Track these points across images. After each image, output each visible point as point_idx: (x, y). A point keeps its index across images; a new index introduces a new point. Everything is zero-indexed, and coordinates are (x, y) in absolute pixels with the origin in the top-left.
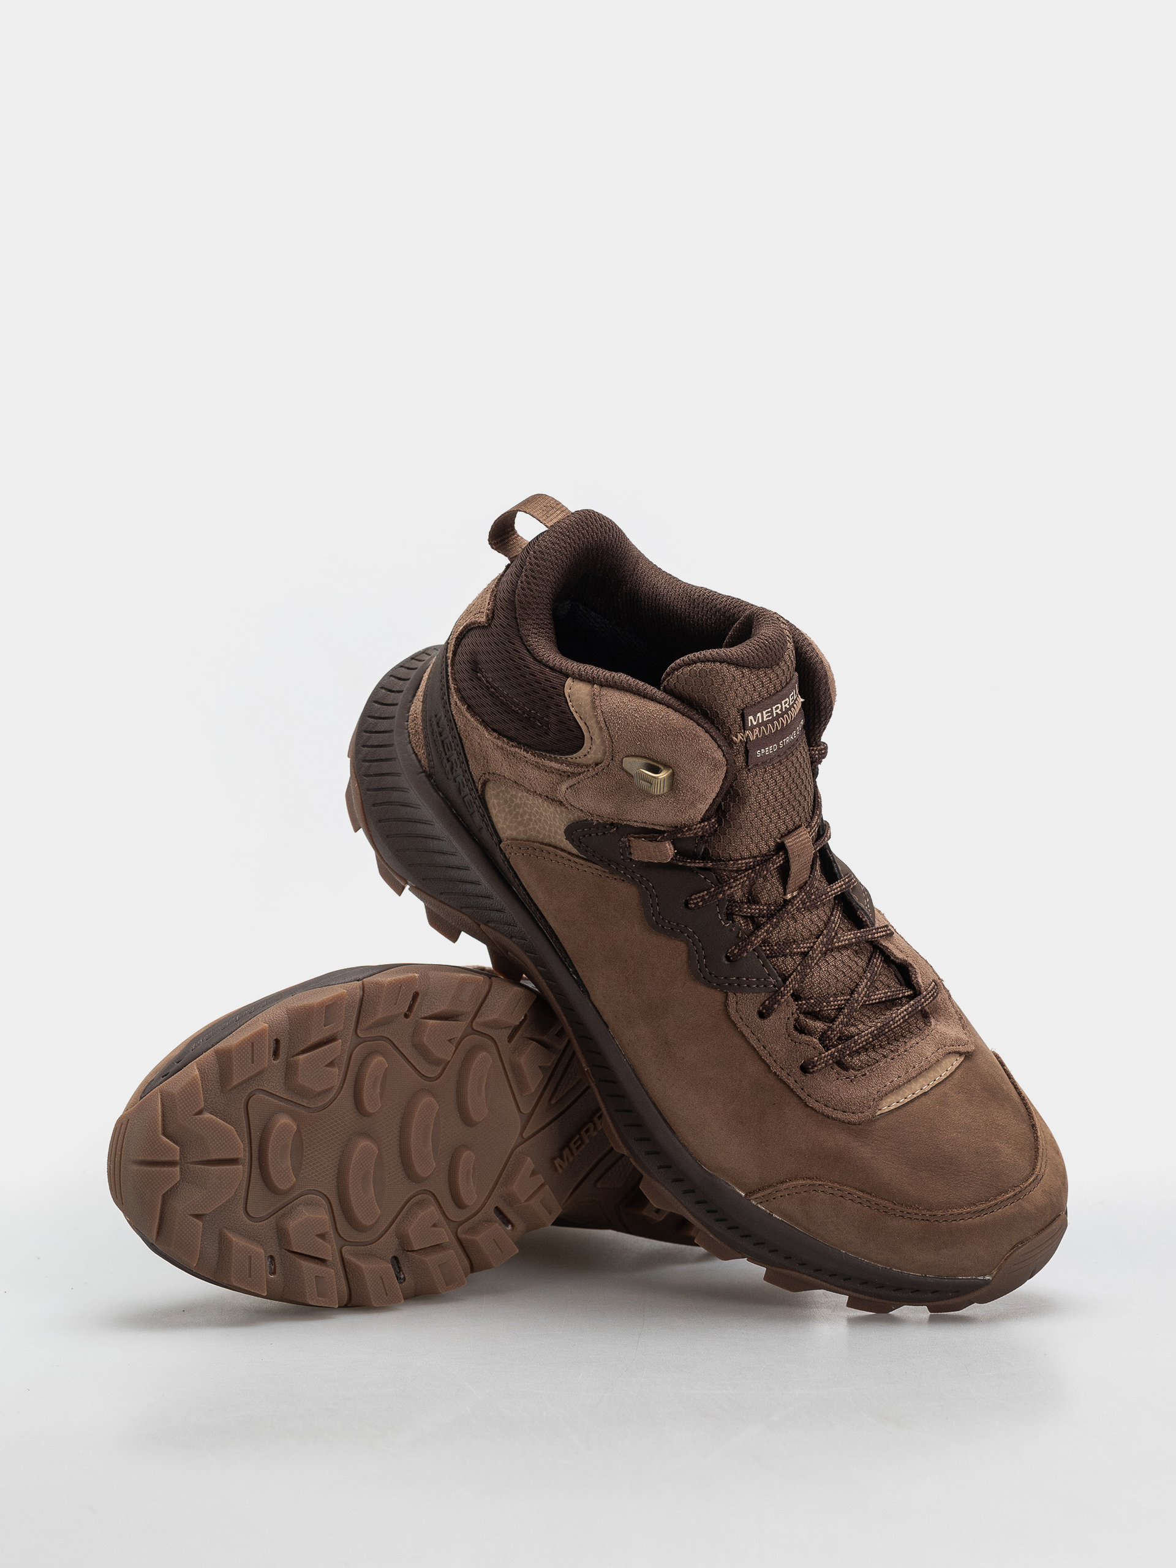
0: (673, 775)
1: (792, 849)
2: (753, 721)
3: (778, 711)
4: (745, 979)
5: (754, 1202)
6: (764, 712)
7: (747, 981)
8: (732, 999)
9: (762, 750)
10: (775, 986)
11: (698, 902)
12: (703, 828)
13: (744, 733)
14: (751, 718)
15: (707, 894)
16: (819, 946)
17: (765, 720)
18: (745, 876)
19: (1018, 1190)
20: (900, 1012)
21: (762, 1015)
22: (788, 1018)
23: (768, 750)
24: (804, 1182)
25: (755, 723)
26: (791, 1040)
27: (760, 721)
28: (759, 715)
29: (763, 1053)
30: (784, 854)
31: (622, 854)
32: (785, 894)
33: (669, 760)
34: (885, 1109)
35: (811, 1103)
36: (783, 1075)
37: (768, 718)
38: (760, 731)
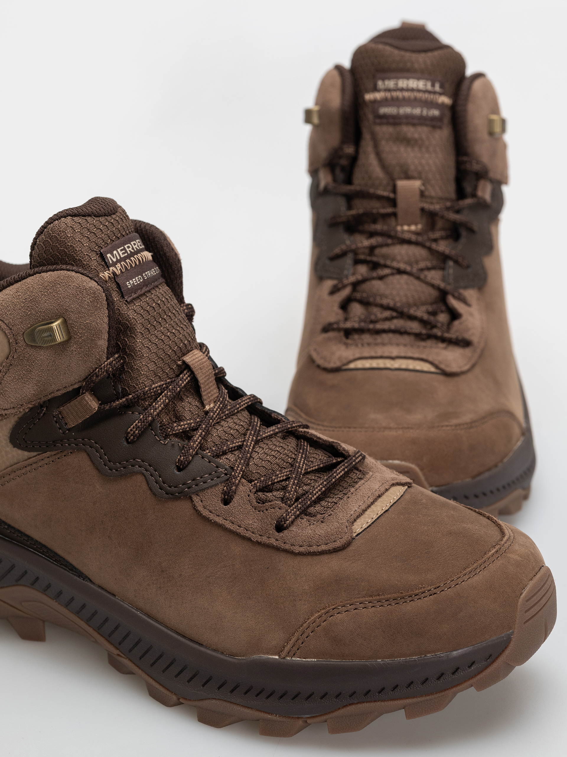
0: (65, 322)
1: (193, 364)
2: (112, 258)
3: (130, 249)
4: (199, 478)
5: (288, 658)
6: (119, 250)
7: (202, 479)
8: (196, 499)
9: (130, 281)
10: (226, 474)
11: (134, 432)
12: (110, 364)
13: (109, 270)
14: (109, 255)
15: (138, 422)
16: (250, 442)
17: (122, 257)
18: (163, 397)
19: (497, 547)
20: (339, 472)
21: (226, 502)
22: (249, 496)
23: (136, 281)
24: (320, 613)
25: (115, 260)
26: (259, 511)
27: (119, 258)
28: (115, 252)
29: (241, 531)
30: (188, 372)
31: (60, 429)
32: (203, 406)
33: (57, 310)
34: (359, 530)
35: (297, 549)
36: (264, 539)
37: (124, 255)
38: (121, 266)
